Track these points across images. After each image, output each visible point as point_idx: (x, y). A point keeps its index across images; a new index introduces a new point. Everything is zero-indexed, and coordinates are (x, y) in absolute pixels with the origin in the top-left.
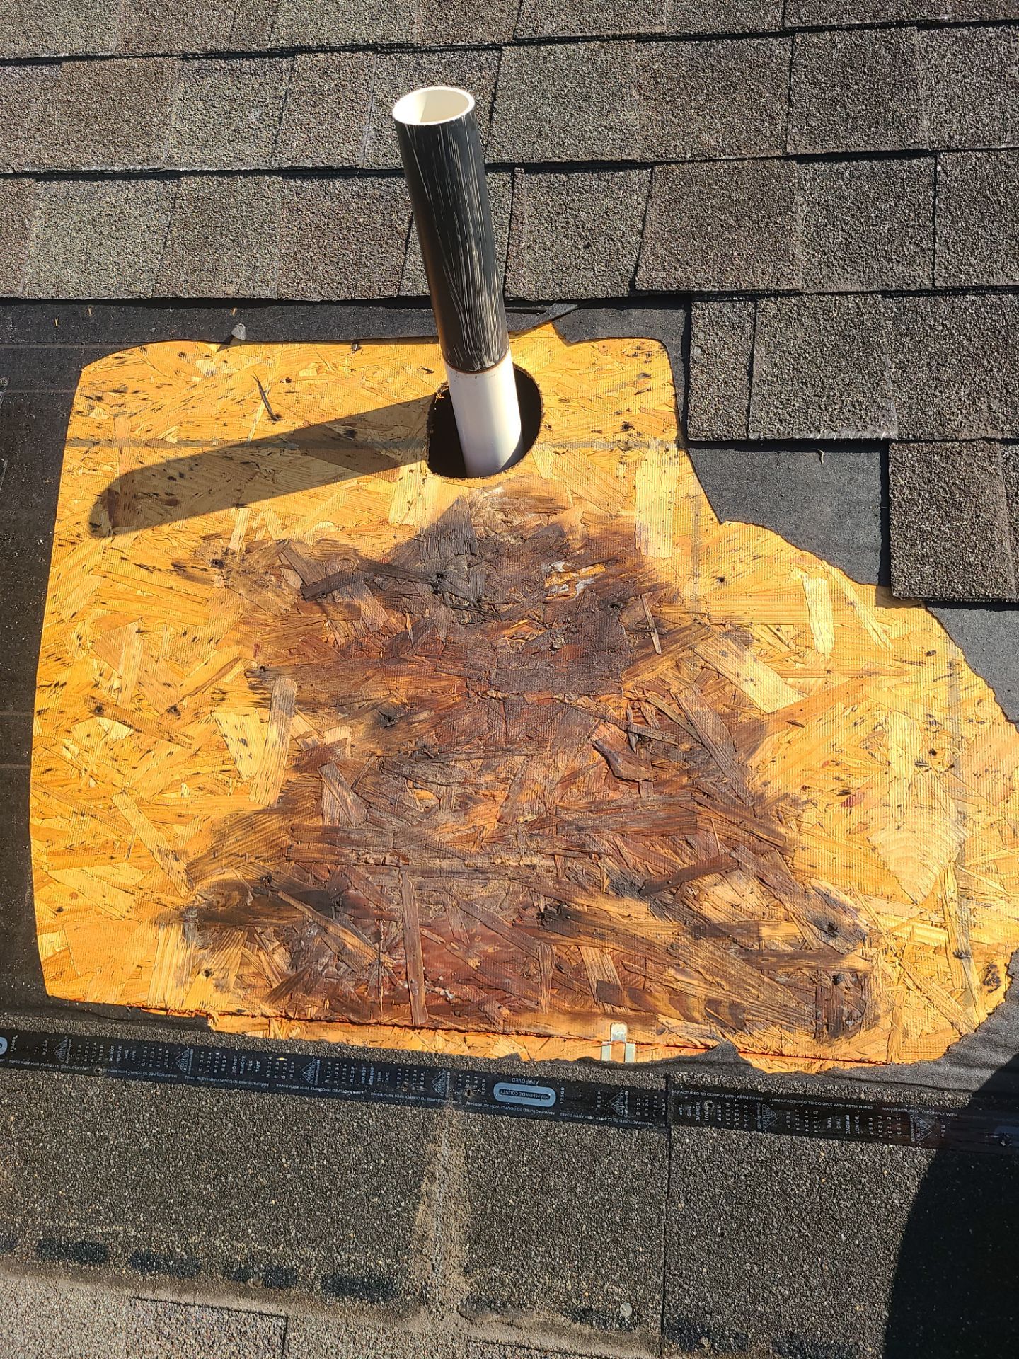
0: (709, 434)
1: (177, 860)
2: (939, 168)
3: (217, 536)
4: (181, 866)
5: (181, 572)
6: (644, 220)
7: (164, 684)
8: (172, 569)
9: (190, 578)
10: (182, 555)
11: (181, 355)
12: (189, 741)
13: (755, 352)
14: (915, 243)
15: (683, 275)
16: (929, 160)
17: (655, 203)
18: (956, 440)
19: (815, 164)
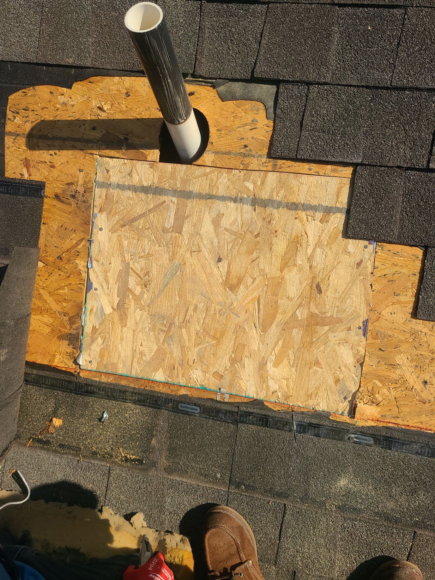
0: (280, 154)
1: (65, 316)
2: (406, 17)
3: (72, 184)
4: (66, 318)
5: (58, 199)
6: (261, 36)
7: (55, 247)
8: (55, 197)
9: (62, 202)
10: (58, 191)
11: (51, 93)
12: (66, 271)
13: (305, 114)
14: (387, 59)
15: (277, 69)
16: (402, 11)
17: (268, 26)
18: (387, 166)
19: (347, 9)
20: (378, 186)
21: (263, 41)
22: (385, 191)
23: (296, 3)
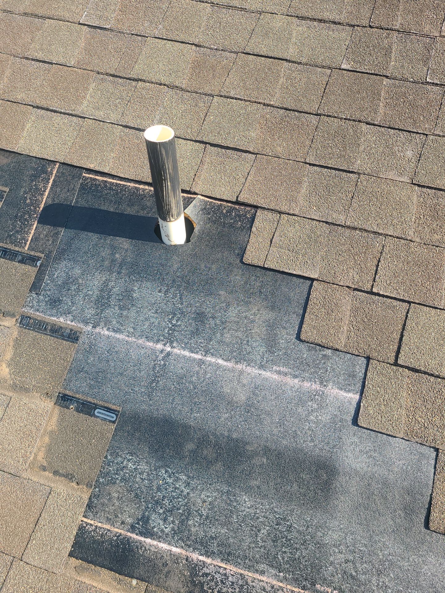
2: (359, 180)
6: (248, 175)
13: (275, 234)
14: (343, 206)
15: (257, 198)
16: (357, 176)
17: (254, 169)
18: (338, 285)
19: (315, 168)
20: (330, 300)
21: (249, 178)
22: (336, 305)
23: (277, 157)
